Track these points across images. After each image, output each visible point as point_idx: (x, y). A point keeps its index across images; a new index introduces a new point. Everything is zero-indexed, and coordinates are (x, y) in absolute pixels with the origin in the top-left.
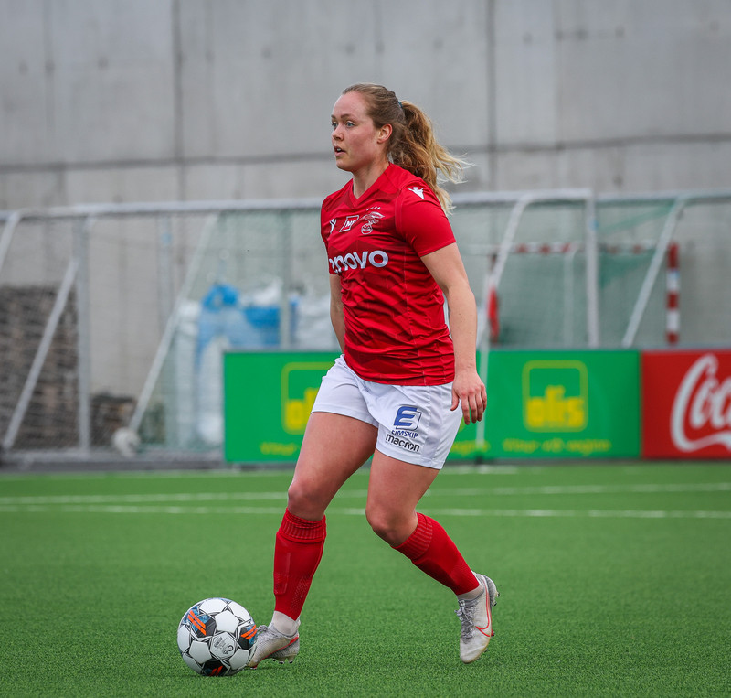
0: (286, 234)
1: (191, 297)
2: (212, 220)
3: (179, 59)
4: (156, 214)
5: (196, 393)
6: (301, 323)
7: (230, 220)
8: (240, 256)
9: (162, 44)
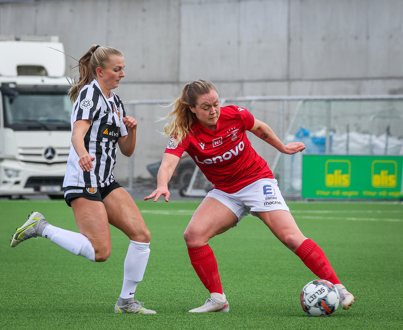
0: (329, 109)
1: (291, 133)
2: (300, 103)
3: (289, 40)
4: (278, 100)
5: (292, 170)
6: (334, 144)
7: (307, 104)
8: (311, 117)
9: (283, 34)
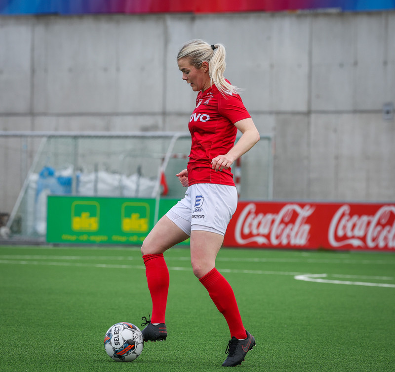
0: (76, 147)
1: (35, 172)
2: (44, 140)
3: (33, 71)
4: (21, 136)
5: (35, 212)
6: (81, 184)
7: (52, 140)
8: (56, 155)
9: (26, 64)
